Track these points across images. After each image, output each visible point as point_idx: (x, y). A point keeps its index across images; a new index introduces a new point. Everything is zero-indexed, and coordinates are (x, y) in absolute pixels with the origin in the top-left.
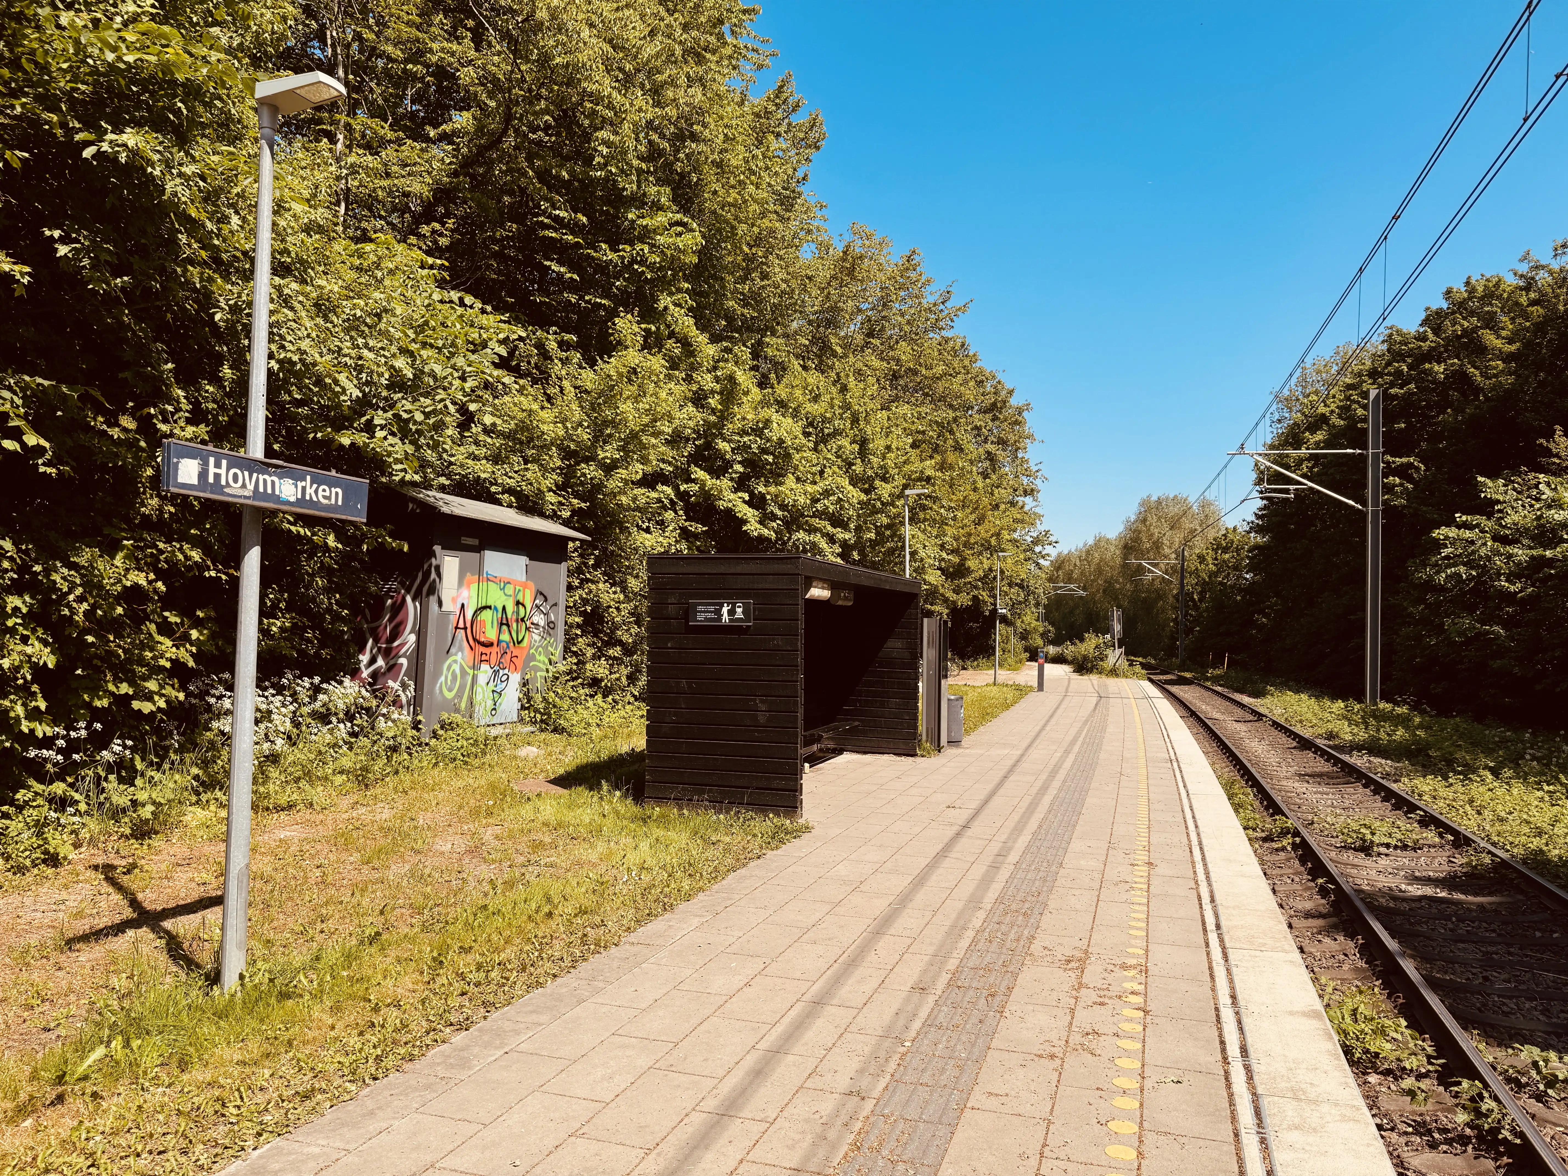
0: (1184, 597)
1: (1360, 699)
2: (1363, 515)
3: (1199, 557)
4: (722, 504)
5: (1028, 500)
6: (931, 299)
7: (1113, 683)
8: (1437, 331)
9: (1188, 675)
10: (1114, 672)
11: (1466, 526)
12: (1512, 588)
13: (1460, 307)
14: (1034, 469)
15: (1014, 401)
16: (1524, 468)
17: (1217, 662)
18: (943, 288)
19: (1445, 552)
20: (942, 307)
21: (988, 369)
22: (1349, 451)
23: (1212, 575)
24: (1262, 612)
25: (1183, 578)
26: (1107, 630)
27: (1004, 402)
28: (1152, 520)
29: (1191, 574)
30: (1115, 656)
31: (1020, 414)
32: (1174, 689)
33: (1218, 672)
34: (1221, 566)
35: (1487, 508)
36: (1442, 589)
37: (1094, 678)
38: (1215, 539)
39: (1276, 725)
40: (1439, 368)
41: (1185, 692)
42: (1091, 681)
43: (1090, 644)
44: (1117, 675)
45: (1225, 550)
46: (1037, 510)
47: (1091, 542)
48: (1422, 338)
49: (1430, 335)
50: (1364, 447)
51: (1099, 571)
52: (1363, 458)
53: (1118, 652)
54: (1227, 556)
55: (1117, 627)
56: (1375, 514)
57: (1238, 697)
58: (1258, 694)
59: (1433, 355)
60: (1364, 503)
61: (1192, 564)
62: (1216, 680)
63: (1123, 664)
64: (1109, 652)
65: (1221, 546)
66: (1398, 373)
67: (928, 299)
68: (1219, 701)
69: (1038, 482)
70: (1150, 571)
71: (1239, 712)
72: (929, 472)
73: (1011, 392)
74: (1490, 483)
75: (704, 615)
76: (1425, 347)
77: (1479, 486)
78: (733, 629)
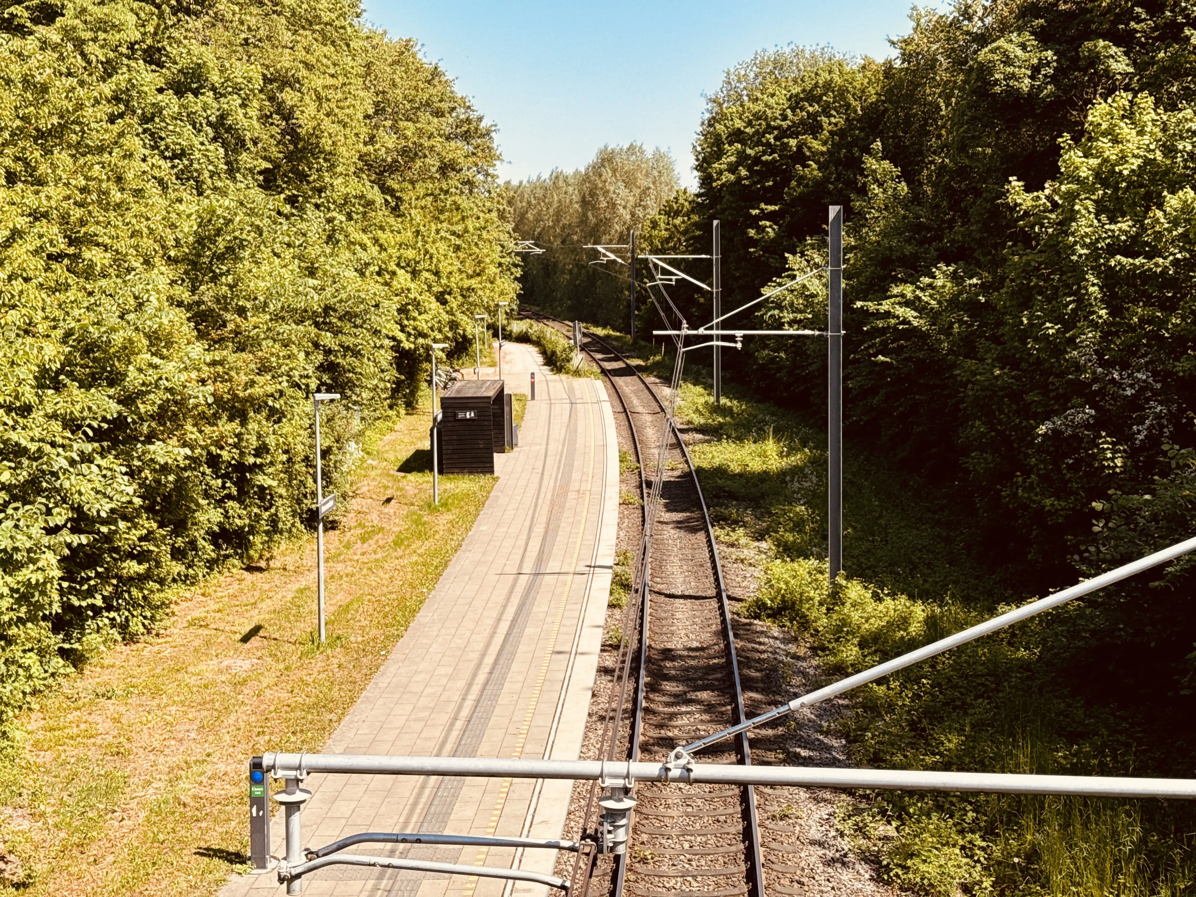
2: (712, 293)
3: (652, 222)
10: (577, 373)
22: (704, 256)
28: (607, 173)
30: (578, 359)
33: (657, 358)
37: (563, 377)
38: (667, 202)
41: (627, 386)
44: (580, 376)
54: (678, 221)
56: (717, 293)
60: (711, 286)
63: (585, 364)
64: (573, 355)
70: (605, 255)
75: (461, 416)
76: (785, 124)
77: (786, 259)
78: (471, 420)
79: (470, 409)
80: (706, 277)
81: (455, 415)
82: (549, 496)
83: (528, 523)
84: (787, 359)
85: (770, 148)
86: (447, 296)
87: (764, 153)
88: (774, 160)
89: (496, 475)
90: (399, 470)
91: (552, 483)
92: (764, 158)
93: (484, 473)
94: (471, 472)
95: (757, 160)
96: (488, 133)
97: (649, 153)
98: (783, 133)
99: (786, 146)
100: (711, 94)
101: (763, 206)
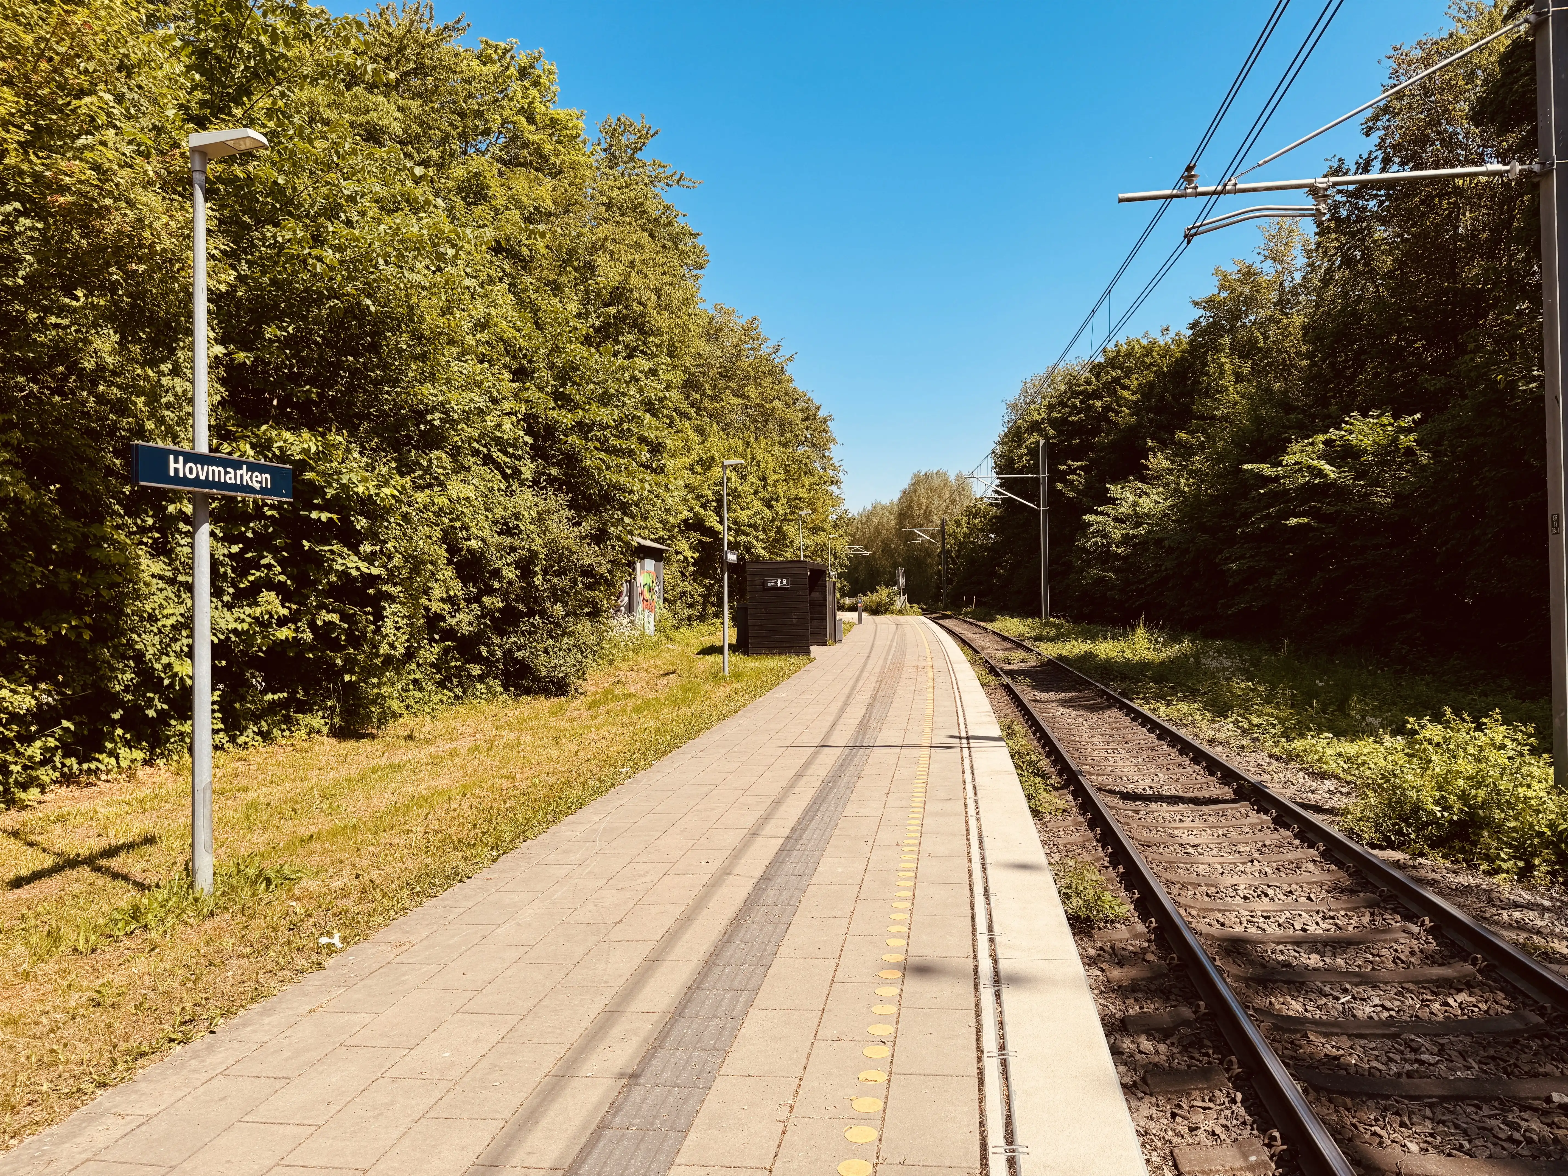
0: (945, 553)
1: (1040, 617)
2: (1037, 513)
3: (956, 522)
4: (708, 524)
5: (834, 488)
6: (768, 351)
7: (901, 618)
8: (1098, 376)
9: (949, 613)
10: (901, 612)
11: (1102, 513)
12: (1119, 551)
13: (1112, 363)
14: (837, 465)
15: (821, 414)
16: (1131, 478)
17: (969, 603)
18: (776, 343)
19: (1092, 529)
20: (774, 356)
21: (801, 389)
23: (966, 535)
24: (999, 565)
25: (944, 539)
26: (895, 583)
27: (815, 415)
28: (921, 491)
29: (950, 535)
30: (901, 601)
31: (825, 423)
32: (940, 621)
33: (969, 610)
34: (973, 529)
35: (1112, 501)
36: (1087, 551)
37: (886, 617)
38: (967, 508)
39: (995, 633)
40: (1098, 404)
41: (947, 623)
42: (884, 619)
43: (882, 594)
44: (903, 614)
45: (975, 516)
46: (842, 496)
47: (869, 507)
48: (1088, 382)
49: (1093, 380)
50: (1038, 473)
51: (877, 531)
52: (1038, 479)
53: (903, 598)
54: (977, 521)
55: (902, 581)
56: (1044, 511)
57: (979, 623)
58: (993, 620)
59: (1096, 395)
60: (1039, 506)
61: (950, 528)
62: (966, 615)
63: (907, 605)
64: (897, 598)
65: (971, 513)
66: (1074, 406)
67: (766, 350)
68: (966, 626)
69: (840, 474)
70: (919, 536)
71: (977, 630)
72: (801, 495)
73: (818, 408)
74: (1112, 488)
75: (770, 583)
76: (1090, 388)
77: (1108, 490)
78: (782, 589)
79: (782, 576)
80: (1033, 498)
81: (764, 583)
82: (877, 670)
83: (847, 691)
84: (1117, 579)
85: (1075, 410)
86: (773, 503)
87: (1071, 414)
88: (1081, 421)
89: (812, 656)
90: (699, 653)
91: (881, 662)
92: (1070, 419)
93: (798, 654)
94: (781, 653)
95: (1064, 421)
96: (825, 421)
97: (952, 478)
98: (1090, 395)
99: (1091, 407)
100: (1011, 399)
101: (1070, 462)
